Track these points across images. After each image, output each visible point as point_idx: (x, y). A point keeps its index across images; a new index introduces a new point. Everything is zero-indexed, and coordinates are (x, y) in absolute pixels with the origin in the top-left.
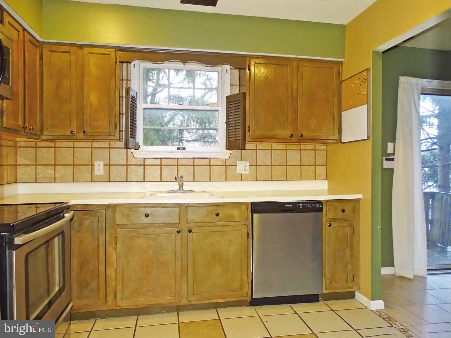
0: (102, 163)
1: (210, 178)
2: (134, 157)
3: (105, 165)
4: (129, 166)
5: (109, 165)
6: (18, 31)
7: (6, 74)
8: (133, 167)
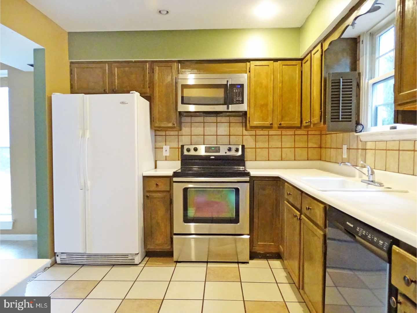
0: (346, 147)
3: (347, 149)
4: (358, 150)
5: (350, 149)
6: (268, 66)
7: (239, 99)
8: (360, 150)
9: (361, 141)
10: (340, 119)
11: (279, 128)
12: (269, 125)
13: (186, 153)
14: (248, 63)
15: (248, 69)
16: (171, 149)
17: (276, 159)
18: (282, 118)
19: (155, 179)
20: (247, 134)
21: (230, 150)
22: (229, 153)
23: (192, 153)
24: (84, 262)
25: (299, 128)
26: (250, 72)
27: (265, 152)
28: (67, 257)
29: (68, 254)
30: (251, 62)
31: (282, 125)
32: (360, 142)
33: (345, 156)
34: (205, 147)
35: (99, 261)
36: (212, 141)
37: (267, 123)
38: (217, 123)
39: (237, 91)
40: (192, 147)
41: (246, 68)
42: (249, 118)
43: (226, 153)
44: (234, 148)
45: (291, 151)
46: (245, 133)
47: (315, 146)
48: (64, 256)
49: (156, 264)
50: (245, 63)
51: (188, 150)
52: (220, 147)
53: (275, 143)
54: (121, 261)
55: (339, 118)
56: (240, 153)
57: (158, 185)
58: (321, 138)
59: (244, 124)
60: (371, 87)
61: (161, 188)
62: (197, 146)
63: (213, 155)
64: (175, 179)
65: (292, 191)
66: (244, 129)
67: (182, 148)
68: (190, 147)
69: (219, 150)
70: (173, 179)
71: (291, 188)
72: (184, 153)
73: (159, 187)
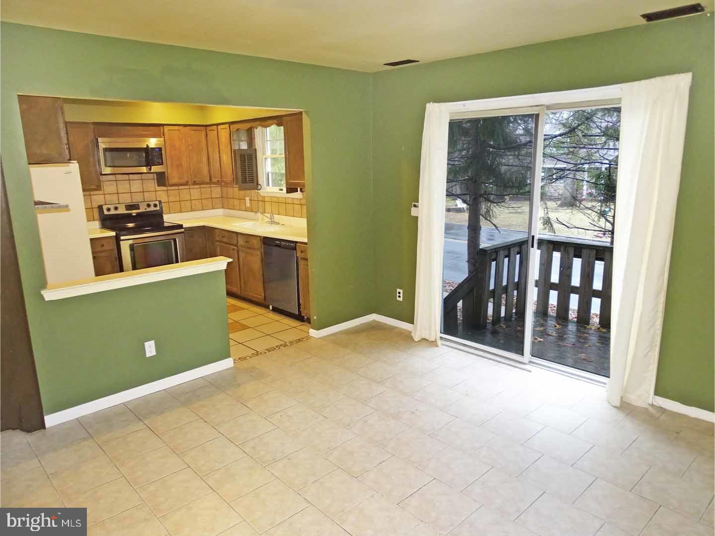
0: (248, 199)
4: (258, 202)
5: (251, 200)
6: (179, 130)
7: (159, 160)
8: (260, 202)
10: (248, 182)
11: (194, 184)
12: (185, 183)
13: (106, 213)
14: (162, 128)
16: (88, 210)
18: (195, 176)
19: (99, 240)
20: (159, 190)
21: (149, 206)
22: (148, 209)
23: (113, 212)
26: (164, 135)
30: (164, 127)
31: (197, 182)
32: (260, 196)
33: (248, 205)
36: (127, 199)
37: (184, 181)
38: (129, 180)
39: (156, 154)
40: (111, 207)
41: (161, 132)
42: (168, 177)
43: (146, 209)
44: (152, 204)
46: (158, 188)
47: (218, 196)
50: (159, 128)
51: (109, 210)
52: (139, 204)
53: (185, 196)
55: (246, 181)
56: (158, 208)
57: (103, 245)
58: (221, 190)
59: (156, 180)
60: (264, 160)
61: (106, 247)
62: (116, 205)
63: (134, 212)
64: (122, 238)
65: (226, 234)
66: (156, 185)
67: (100, 208)
68: (109, 206)
69: (139, 207)
70: (120, 238)
71: (223, 232)
72: (104, 213)
73: (104, 247)
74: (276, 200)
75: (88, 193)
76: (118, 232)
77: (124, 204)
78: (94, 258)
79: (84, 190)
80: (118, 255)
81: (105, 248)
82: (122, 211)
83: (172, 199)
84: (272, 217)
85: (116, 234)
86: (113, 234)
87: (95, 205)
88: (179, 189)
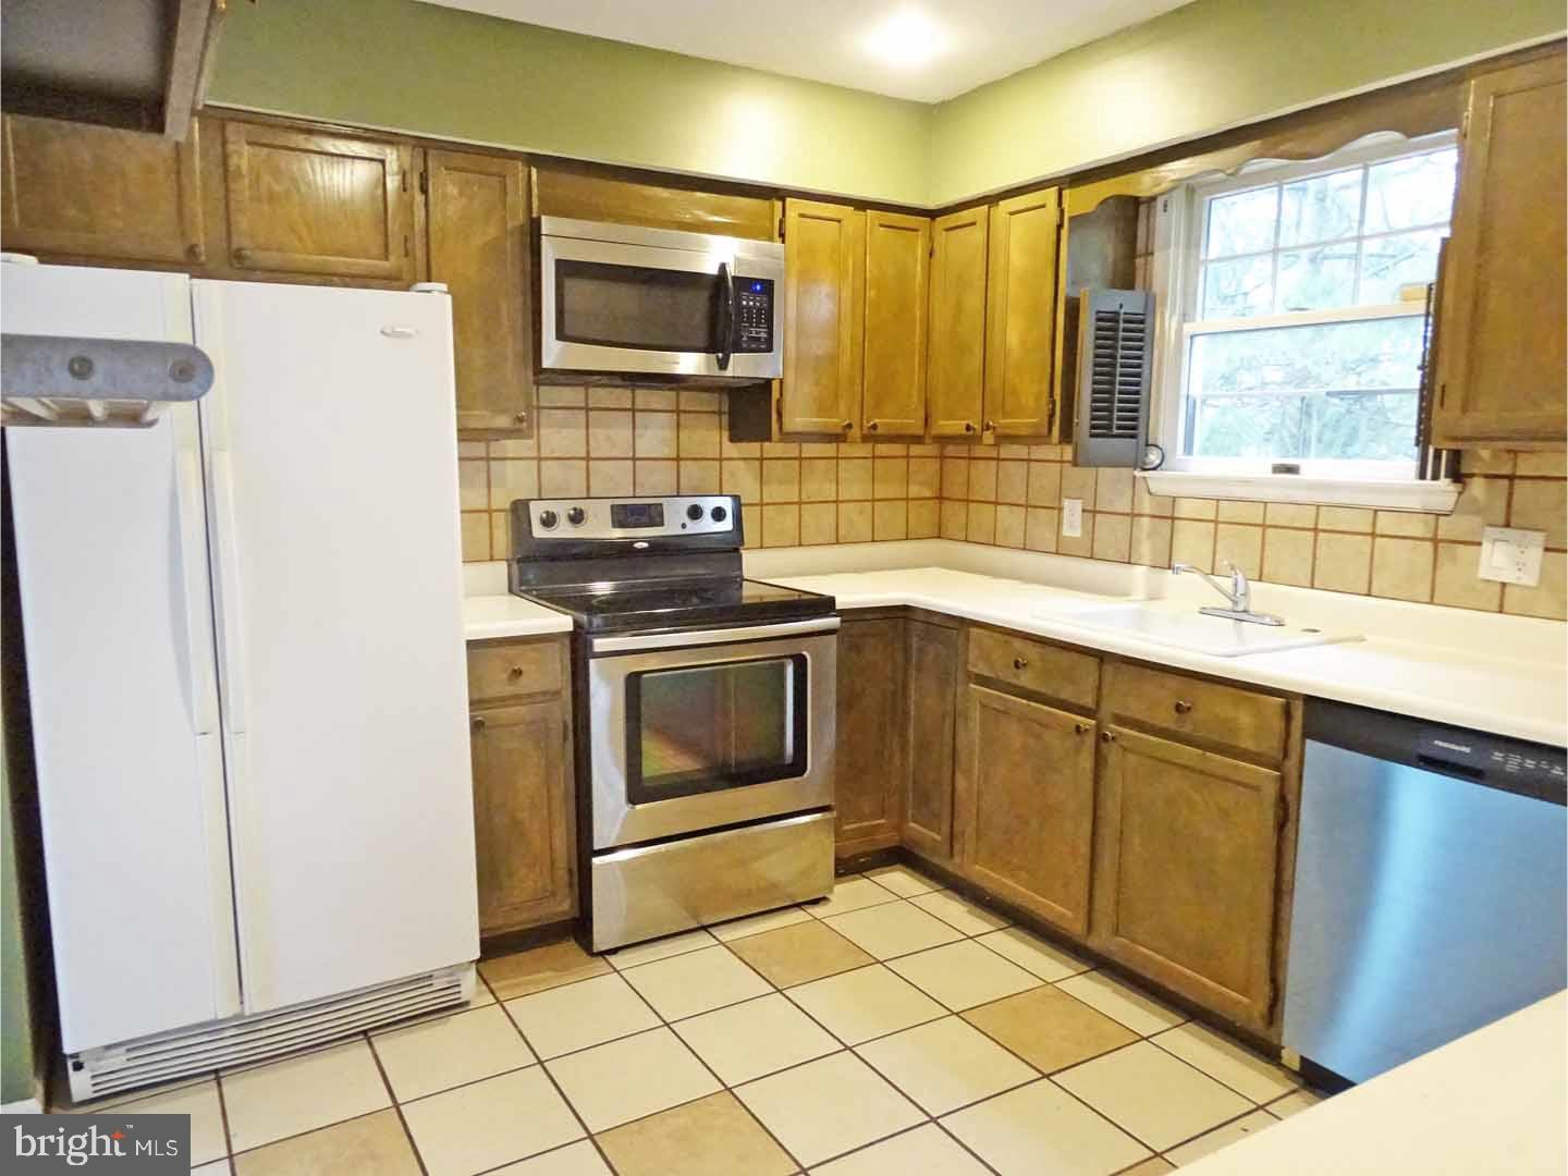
0: (1078, 505)
1: (1370, 583)
2: (1153, 491)
3: (1084, 511)
4: (1136, 519)
5: (1095, 512)
6: (839, 221)
7: (757, 333)
8: (1146, 520)
9: (1150, 493)
10: (1114, 431)
11: (865, 439)
12: (839, 431)
13: (539, 532)
14: (778, 204)
15: (777, 224)
17: (820, 541)
18: (878, 408)
19: (503, 651)
20: (735, 455)
21: (695, 513)
22: (694, 527)
23: (564, 531)
24: (227, 1056)
25: (918, 439)
26: (782, 236)
27: (789, 519)
28: (128, 1060)
29: (131, 1045)
30: (788, 200)
31: (880, 431)
32: (1148, 495)
33: (1075, 531)
34: (612, 506)
35: (298, 1033)
36: (617, 482)
37: (834, 423)
38: (633, 410)
39: (751, 303)
40: (562, 509)
41: (772, 220)
42: (779, 401)
43: (684, 526)
44: (707, 506)
45: (861, 513)
46: (731, 449)
47: (928, 494)
48: (118, 1060)
49: (538, 982)
50: (767, 203)
51: (549, 520)
52: (661, 504)
53: (819, 486)
54: (400, 1006)
55: (1109, 427)
56: (727, 525)
57: (518, 673)
58: (941, 469)
59: (725, 418)
60: (1187, 342)
61: (530, 683)
62: (580, 504)
63: (642, 535)
64: (600, 644)
65: (1032, 652)
66: (726, 434)
67: (519, 509)
68: (553, 507)
69: (661, 515)
70: (591, 645)
71: (1017, 644)
72: (531, 532)
73: (523, 680)
74: (1255, 514)
75: (479, 449)
76: (584, 618)
77: (610, 502)
78: (477, 726)
79: (465, 434)
80: (575, 717)
81: (526, 684)
82: (600, 528)
83: (774, 492)
84: (1241, 590)
85: (576, 622)
86: (562, 622)
87: (502, 500)
88: (800, 459)
